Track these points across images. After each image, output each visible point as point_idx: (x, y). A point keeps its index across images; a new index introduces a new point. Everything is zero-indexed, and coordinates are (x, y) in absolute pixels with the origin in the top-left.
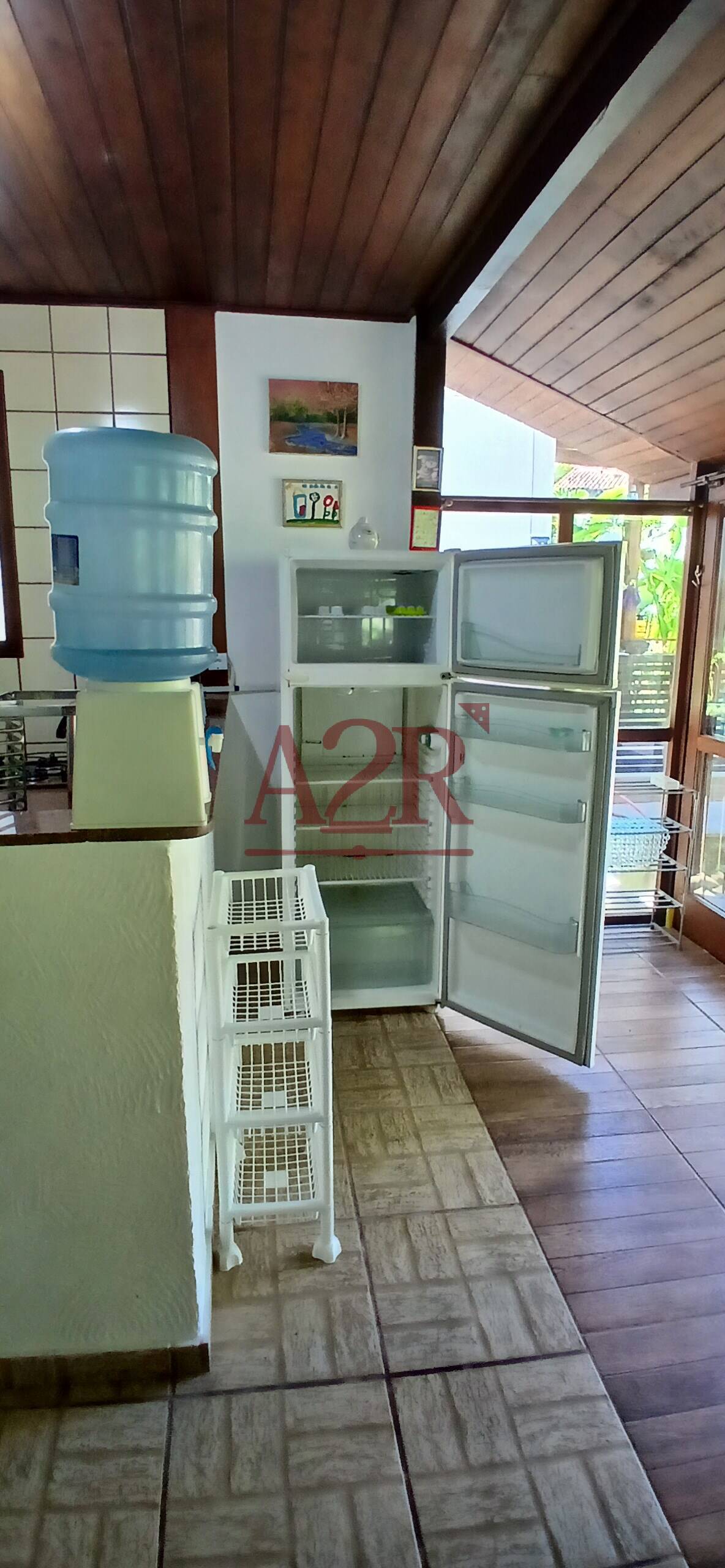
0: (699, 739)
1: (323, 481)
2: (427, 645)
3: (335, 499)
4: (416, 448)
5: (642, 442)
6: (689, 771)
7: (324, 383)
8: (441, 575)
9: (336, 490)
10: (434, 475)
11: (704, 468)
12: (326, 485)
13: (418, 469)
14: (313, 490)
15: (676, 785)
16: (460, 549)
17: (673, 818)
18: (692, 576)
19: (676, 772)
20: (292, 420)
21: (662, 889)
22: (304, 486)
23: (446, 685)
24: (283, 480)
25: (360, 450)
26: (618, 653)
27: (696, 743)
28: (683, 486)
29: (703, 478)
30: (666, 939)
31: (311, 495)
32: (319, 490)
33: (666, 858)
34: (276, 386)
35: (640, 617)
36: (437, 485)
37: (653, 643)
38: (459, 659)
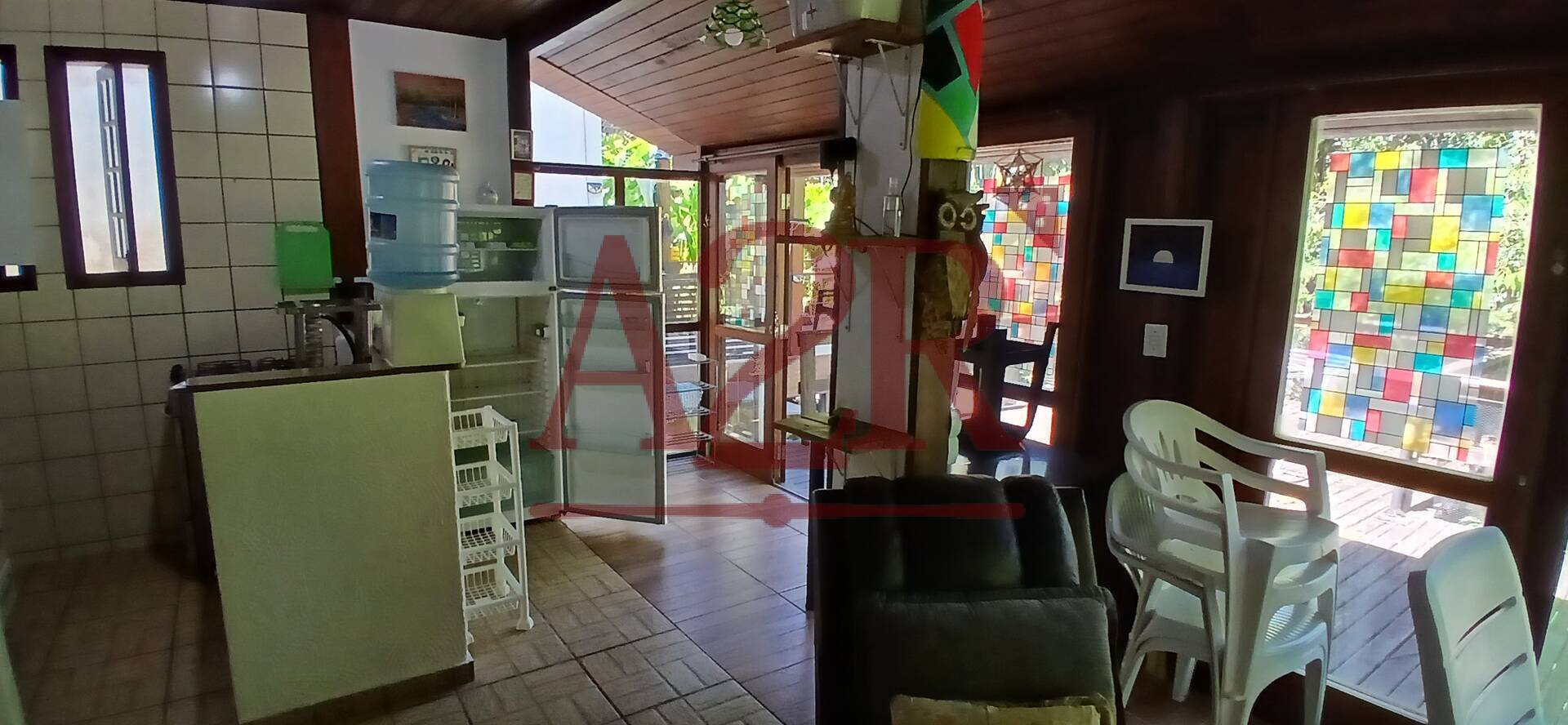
0: (716, 328)
1: (440, 148)
2: (535, 268)
3: (452, 162)
4: (513, 131)
5: (665, 131)
6: (712, 350)
7: (437, 78)
8: (544, 224)
9: (452, 156)
10: (527, 149)
11: (705, 150)
12: (443, 151)
13: (515, 144)
14: (435, 155)
15: (705, 358)
16: (556, 206)
17: (704, 381)
18: (703, 221)
19: (704, 350)
20: (413, 103)
21: (702, 430)
22: (427, 152)
23: (553, 294)
24: (410, 147)
25: (468, 127)
26: (661, 273)
27: (715, 330)
28: (693, 161)
29: (704, 157)
30: (707, 462)
31: (432, 158)
32: (438, 155)
33: (702, 408)
34: (400, 77)
35: (674, 244)
36: (530, 156)
37: (685, 265)
38: (562, 277)
